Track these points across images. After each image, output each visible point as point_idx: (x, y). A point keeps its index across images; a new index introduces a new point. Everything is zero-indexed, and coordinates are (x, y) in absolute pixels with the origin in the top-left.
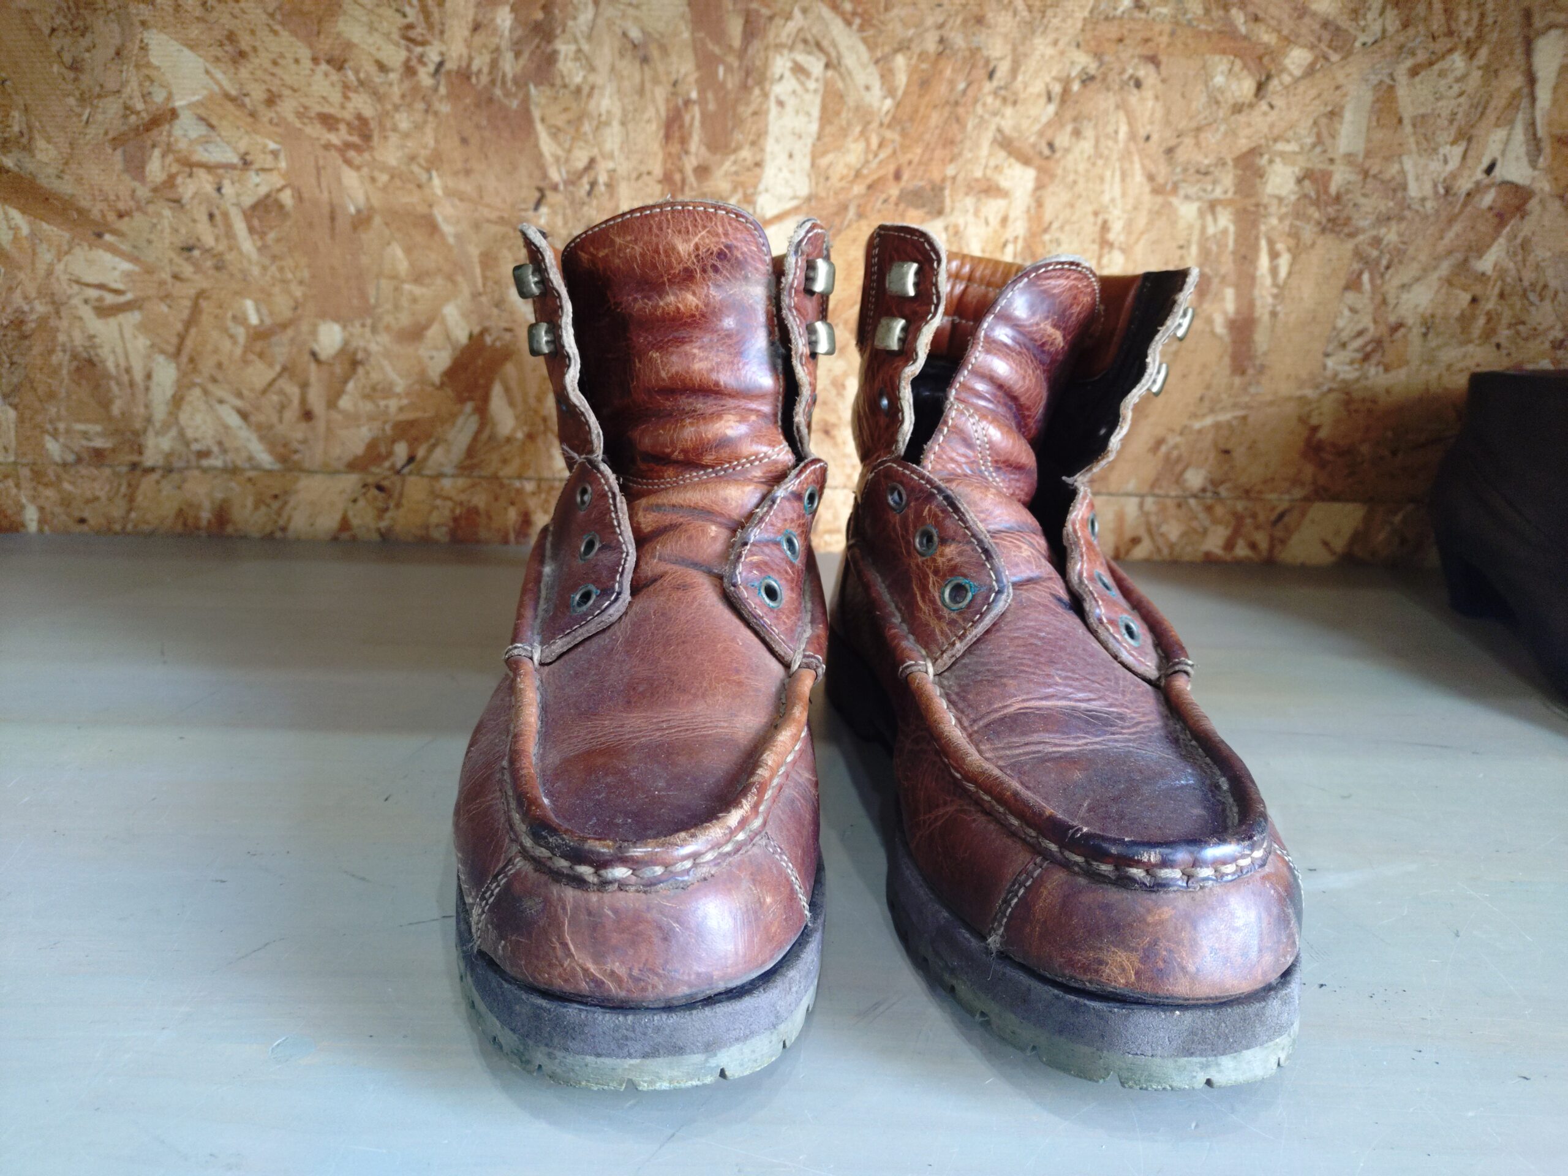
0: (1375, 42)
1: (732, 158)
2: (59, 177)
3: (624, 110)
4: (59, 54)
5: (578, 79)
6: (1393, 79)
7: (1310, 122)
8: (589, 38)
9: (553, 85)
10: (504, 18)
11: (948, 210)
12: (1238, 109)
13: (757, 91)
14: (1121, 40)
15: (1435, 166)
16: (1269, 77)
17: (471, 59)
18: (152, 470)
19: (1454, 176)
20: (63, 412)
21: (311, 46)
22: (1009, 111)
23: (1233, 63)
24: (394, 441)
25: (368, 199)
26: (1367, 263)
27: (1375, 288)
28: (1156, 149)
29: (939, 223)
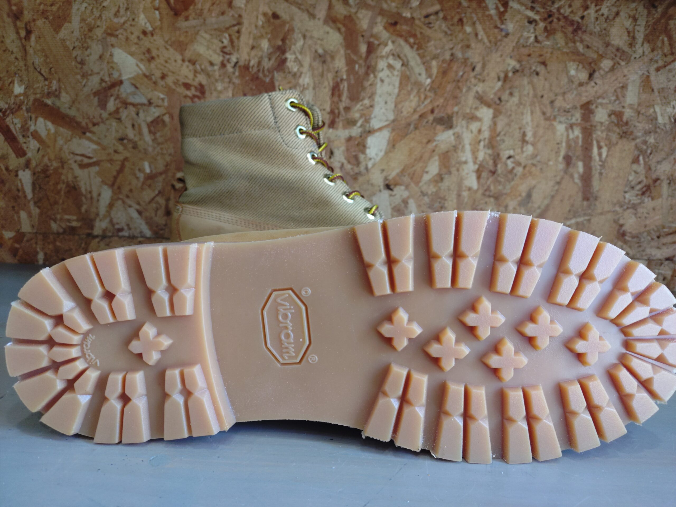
0: (640, 57)
1: (361, 103)
2: (70, 108)
3: (315, 83)
4: (76, 58)
5: (295, 70)
6: (649, 73)
7: (613, 90)
8: (301, 53)
9: (284, 72)
10: (265, 44)
11: (454, 126)
12: (581, 84)
13: (372, 76)
15: (669, 110)
16: (594, 71)
17: (249, 61)
18: (97, 236)
20: (60, 211)
21: (182, 54)
22: (481, 85)
23: (578, 65)
26: (641, 151)
27: (645, 163)
28: (546, 101)
29: (451, 132)
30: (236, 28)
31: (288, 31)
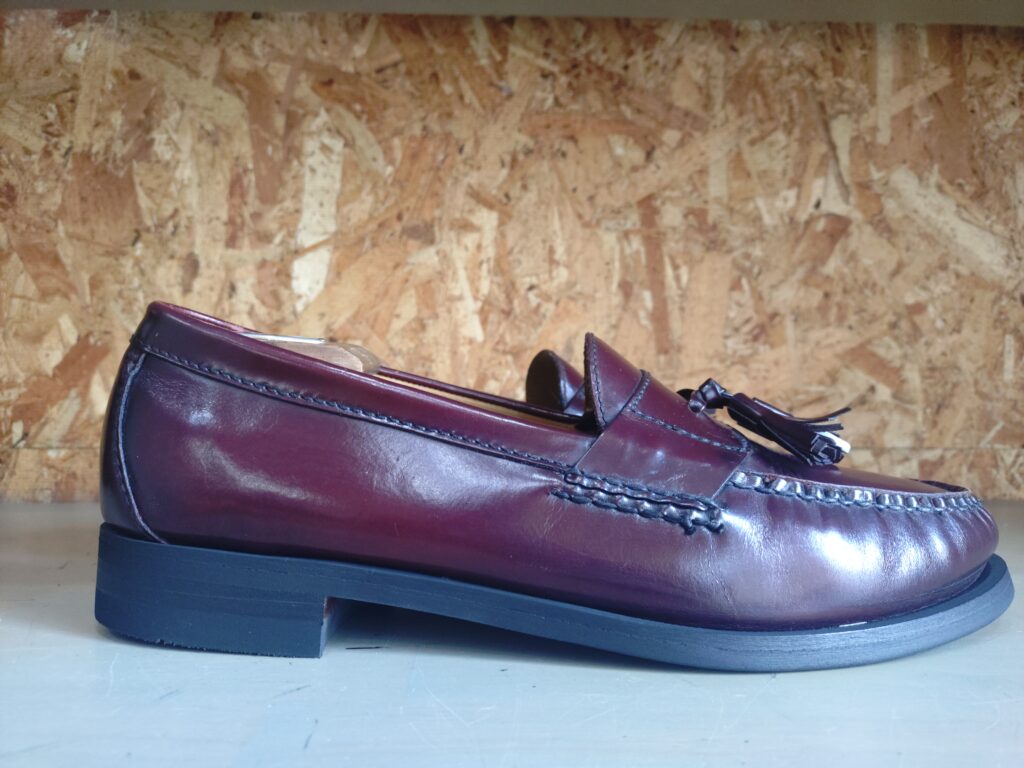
0: (722, 125)
1: (278, 207)
3: (200, 177)
5: (168, 156)
6: (739, 148)
7: (686, 176)
8: (176, 131)
9: (149, 161)
10: (117, 119)
11: (437, 240)
12: (635, 169)
13: (295, 163)
14: (548, 126)
15: (779, 204)
16: (653, 148)
17: (91, 146)
19: (794, 210)
22: (475, 174)
23: (627, 141)
24: (12, 422)
25: (9, 241)
26: (743, 271)
27: (753, 289)
28: (582, 196)
29: (432, 250)
30: (69, 95)
31: (155, 97)
